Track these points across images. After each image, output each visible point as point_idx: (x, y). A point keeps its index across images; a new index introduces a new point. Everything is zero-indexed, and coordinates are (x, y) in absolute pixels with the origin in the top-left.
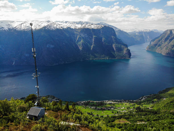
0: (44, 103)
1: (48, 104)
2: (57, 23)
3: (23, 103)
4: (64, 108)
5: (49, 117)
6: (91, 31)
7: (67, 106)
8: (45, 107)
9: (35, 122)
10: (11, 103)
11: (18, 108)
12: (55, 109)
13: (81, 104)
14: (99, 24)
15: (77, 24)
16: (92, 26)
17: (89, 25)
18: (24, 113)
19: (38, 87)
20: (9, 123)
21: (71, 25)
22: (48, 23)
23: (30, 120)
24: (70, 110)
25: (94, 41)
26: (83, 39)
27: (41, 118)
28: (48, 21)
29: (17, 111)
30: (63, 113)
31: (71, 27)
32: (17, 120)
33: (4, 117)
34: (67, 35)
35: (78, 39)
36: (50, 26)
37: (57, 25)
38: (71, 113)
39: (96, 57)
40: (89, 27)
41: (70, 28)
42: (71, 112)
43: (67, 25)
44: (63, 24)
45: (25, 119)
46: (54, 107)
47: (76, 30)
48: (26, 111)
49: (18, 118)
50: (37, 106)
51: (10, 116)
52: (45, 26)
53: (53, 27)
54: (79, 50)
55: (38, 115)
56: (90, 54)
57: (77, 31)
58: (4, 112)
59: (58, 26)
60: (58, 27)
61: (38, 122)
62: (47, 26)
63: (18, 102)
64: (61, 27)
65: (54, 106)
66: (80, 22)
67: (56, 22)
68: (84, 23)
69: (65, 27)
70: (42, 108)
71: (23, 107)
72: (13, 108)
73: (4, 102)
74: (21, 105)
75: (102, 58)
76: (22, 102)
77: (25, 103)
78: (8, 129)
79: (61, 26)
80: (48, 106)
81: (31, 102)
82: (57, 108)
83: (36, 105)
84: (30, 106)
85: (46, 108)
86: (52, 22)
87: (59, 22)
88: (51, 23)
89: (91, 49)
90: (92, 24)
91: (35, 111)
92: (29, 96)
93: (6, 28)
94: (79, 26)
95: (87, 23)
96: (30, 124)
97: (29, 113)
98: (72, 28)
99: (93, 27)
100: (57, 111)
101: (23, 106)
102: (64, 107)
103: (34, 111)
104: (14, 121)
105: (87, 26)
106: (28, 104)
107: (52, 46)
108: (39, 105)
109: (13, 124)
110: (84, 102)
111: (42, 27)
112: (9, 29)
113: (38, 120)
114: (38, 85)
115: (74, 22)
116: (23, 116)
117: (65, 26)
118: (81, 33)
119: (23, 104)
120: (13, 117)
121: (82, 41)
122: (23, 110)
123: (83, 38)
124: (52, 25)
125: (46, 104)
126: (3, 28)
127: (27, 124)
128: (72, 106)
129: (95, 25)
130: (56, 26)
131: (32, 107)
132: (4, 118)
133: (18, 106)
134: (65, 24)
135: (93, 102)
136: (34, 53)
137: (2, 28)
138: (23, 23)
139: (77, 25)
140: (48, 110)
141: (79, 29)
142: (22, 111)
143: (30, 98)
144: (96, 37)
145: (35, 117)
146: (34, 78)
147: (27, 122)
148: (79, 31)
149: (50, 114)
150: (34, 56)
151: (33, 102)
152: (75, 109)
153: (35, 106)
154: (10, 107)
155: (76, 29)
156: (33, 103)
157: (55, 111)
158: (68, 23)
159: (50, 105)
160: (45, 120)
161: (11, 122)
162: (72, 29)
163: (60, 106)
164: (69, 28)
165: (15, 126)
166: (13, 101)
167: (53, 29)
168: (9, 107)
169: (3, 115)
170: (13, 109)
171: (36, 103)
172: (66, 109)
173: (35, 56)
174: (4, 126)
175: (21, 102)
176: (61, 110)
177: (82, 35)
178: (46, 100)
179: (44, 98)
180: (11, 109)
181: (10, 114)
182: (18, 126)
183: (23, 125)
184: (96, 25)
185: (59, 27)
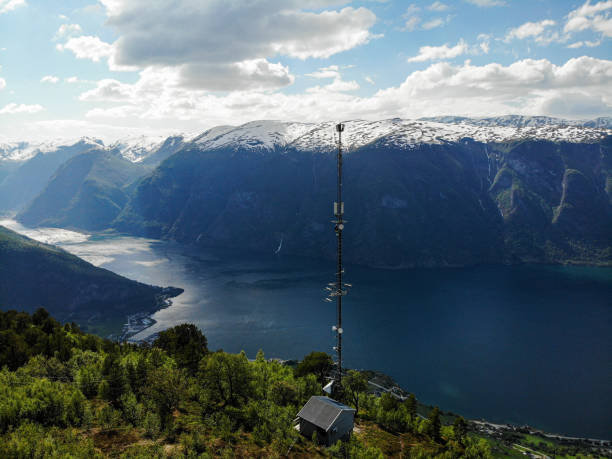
0: (355, 393)
1: (366, 398)
2: (424, 126)
3: (291, 376)
4: (421, 427)
5: (367, 444)
6: (558, 151)
7: (434, 424)
8: (356, 406)
9: (318, 449)
10: (256, 369)
11: (272, 387)
12: (392, 421)
13: (491, 432)
14: (591, 125)
15: (498, 125)
16: (561, 131)
17: (547, 127)
18: (289, 408)
19: (341, 331)
20: (240, 432)
21: (476, 128)
22: (394, 127)
23: (303, 438)
24: (444, 442)
25: (568, 191)
26: (519, 181)
27: (339, 441)
28: (396, 121)
29: (269, 397)
30: (416, 445)
31: (477, 138)
32: (263, 427)
33: (227, 408)
34: (458, 164)
35: (500, 179)
36: (401, 136)
37: (423, 132)
38: (447, 452)
39: (571, 253)
40: (550, 134)
41: (470, 140)
42: (446, 449)
43: (460, 130)
44: (445, 127)
45: (288, 430)
46: (388, 414)
47: (495, 148)
48: (297, 404)
49: (268, 423)
50: (331, 396)
51: (246, 410)
52: (384, 138)
53: (409, 138)
54: (500, 219)
55: (331, 429)
56: (548, 242)
57: (497, 152)
58: (232, 391)
59: (430, 133)
60: (426, 139)
61: (326, 450)
62: (390, 136)
63: (275, 370)
64: (438, 138)
65: (387, 409)
66: (513, 116)
67: (423, 122)
68: (527, 123)
69: (453, 138)
70: (346, 408)
71: (288, 389)
72: (257, 386)
73: (235, 359)
74: (284, 382)
75: (602, 259)
76: (287, 373)
77: (296, 377)
78: (234, 449)
79: (438, 134)
80: (368, 409)
81: (312, 377)
82: (397, 421)
83: (329, 391)
84: (309, 393)
85: (359, 413)
86: (406, 123)
87: (433, 119)
88: (405, 126)
89: (555, 220)
90: (563, 126)
91: (321, 411)
92: (311, 358)
93: (268, 144)
94: (508, 133)
95: (540, 121)
96: (301, 451)
97: (302, 413)
98: (480, 140)
99: (564, 134)
100: (394, 433)
101: (289, 385)
102: (422, 424)
103: (319, 412)
104: (255, 429)
105: (539, 132)
106: (305, 384)
107: (399, 203)
108: (337, 395)
109: (250, 436)
110: (504, 426)
111: (372, 140)
112: (277, 146)
113: (328, 446)
114: (340, 325)
115: (488, 120)
116: (283, 419)
117: (453, 133)
118: (515, 158)
119: (289, 381)
120: (254, 414)
121: (514, 187)
122: (286, 398)
123: (521, 176)
124: (406, 133)
125: (361, 396)
126: (262, 143)
127: (293, 450)
128: (454, 430)
129: (576, 130)
130: (419, 134)
131: (314, 394)
132: (227, 413)
133: (272, 382)
134: (453, 127)
135: (543, 437)
136: (340, 217)
137: (259, 142)
138: (316, 130)
139: (498, 131)
140: (365, 418)
141: (506, 143)
142: (284, 403)
143: (311, 363)
144: (575, 175)
145: (320, 431)
146: (330, 298)
147: (293, 443)
148: (507, 150)
149: (369, 436)
150: (337, 228)
151: (319, 380)
152: (464, 442)
153: (324, 394)
154: (251, 379)
155: (493, 142)
156: (320, 385)
157: (389, 431)
158: (463, 123)
159: (373, 404)
160: (352, 452)
161: (245, 431)
162: (480, 143)
163: (408, 417)
164: (466, 139)
165: (256, 447)
166: (261, 365)
167: (408, 146)
168: (247, 379)
169: (226, 404)
170: (258, 390)
171: (330, 384)
172: (429, 433)
173: (341, 227)
174: (223, 439)
175: (283, 370)
176: (411, 430)
177: (518, 166)
178: (361, 384)
179: (356, 374)
180: (251, 388)
181: (246, 402)
182: (264, 450)
183: (279, 449)
184: (580, 127)
185: (429, 139)
